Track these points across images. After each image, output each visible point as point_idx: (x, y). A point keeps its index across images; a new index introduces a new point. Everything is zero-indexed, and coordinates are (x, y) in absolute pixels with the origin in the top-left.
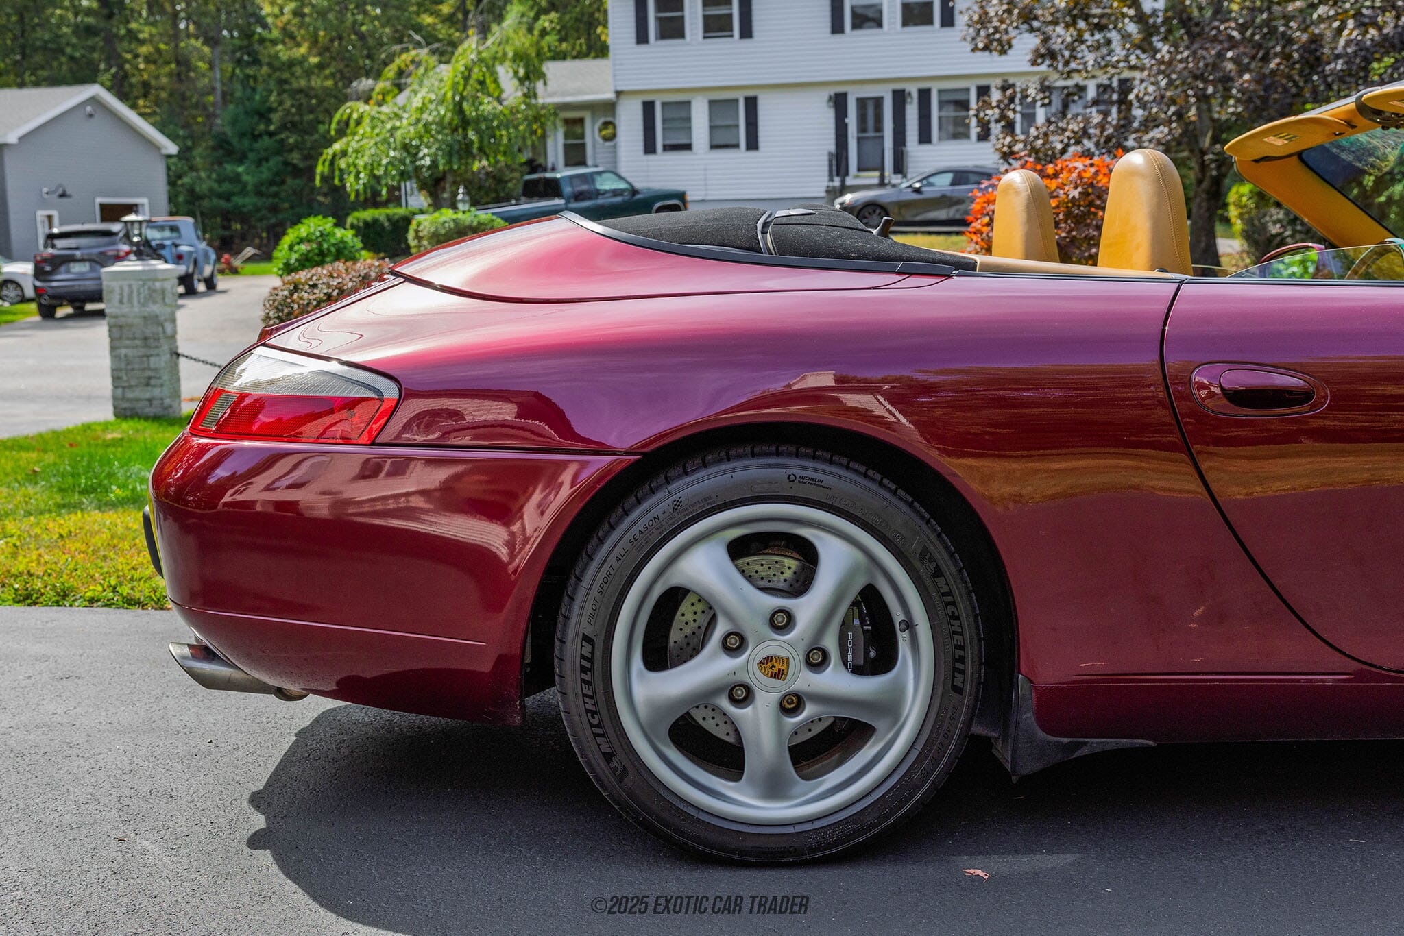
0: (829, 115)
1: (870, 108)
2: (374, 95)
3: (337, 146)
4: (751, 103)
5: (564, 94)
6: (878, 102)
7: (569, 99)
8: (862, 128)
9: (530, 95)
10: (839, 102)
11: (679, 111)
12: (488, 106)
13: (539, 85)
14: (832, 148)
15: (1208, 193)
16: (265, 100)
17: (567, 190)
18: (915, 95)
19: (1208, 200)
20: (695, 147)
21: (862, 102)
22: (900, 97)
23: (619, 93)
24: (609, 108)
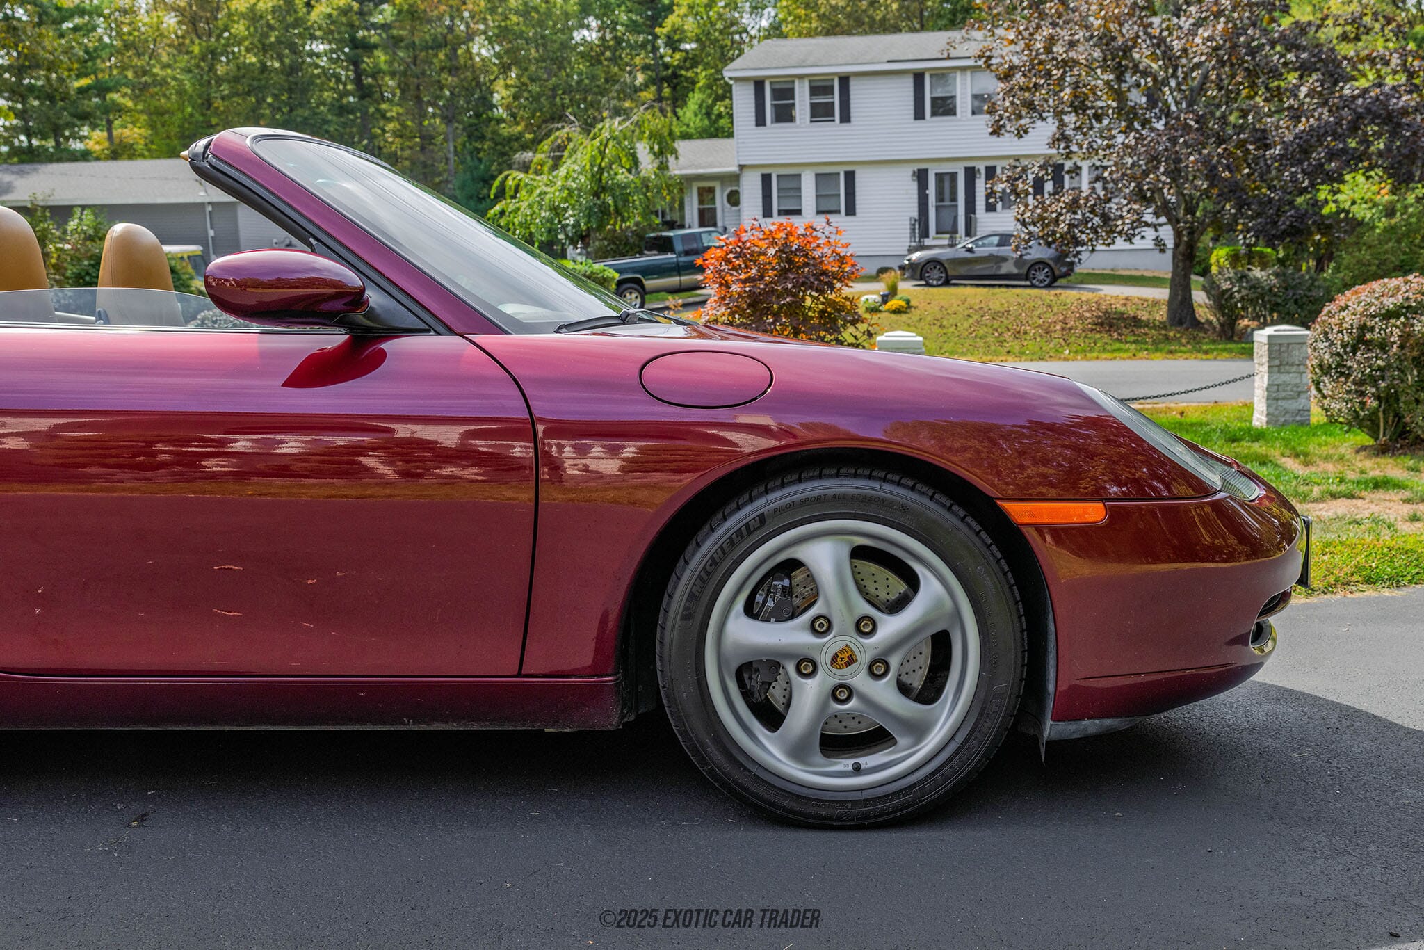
0: (914, 187)
1: (946, 180)
2: (533, 166)
3: (498, 208)
4: (850, 176)
5: (697, 167)
6: (953, 176)
7: (701, 171)
8: (940, 197)
9: (663, 167)
10: (921, 176)
11: (792, 182)
12: (622, 176)
13: (671, 159)
14: (915, 214)
15: (1183, 255)
16: (488, 169)
17: (679, 247)
18: (983, 171)
19: (1183, 261)
20: (803, 212)
21: (940, 177)
22: (971, 173)
23: (742, 167)
24: (734, 178)
